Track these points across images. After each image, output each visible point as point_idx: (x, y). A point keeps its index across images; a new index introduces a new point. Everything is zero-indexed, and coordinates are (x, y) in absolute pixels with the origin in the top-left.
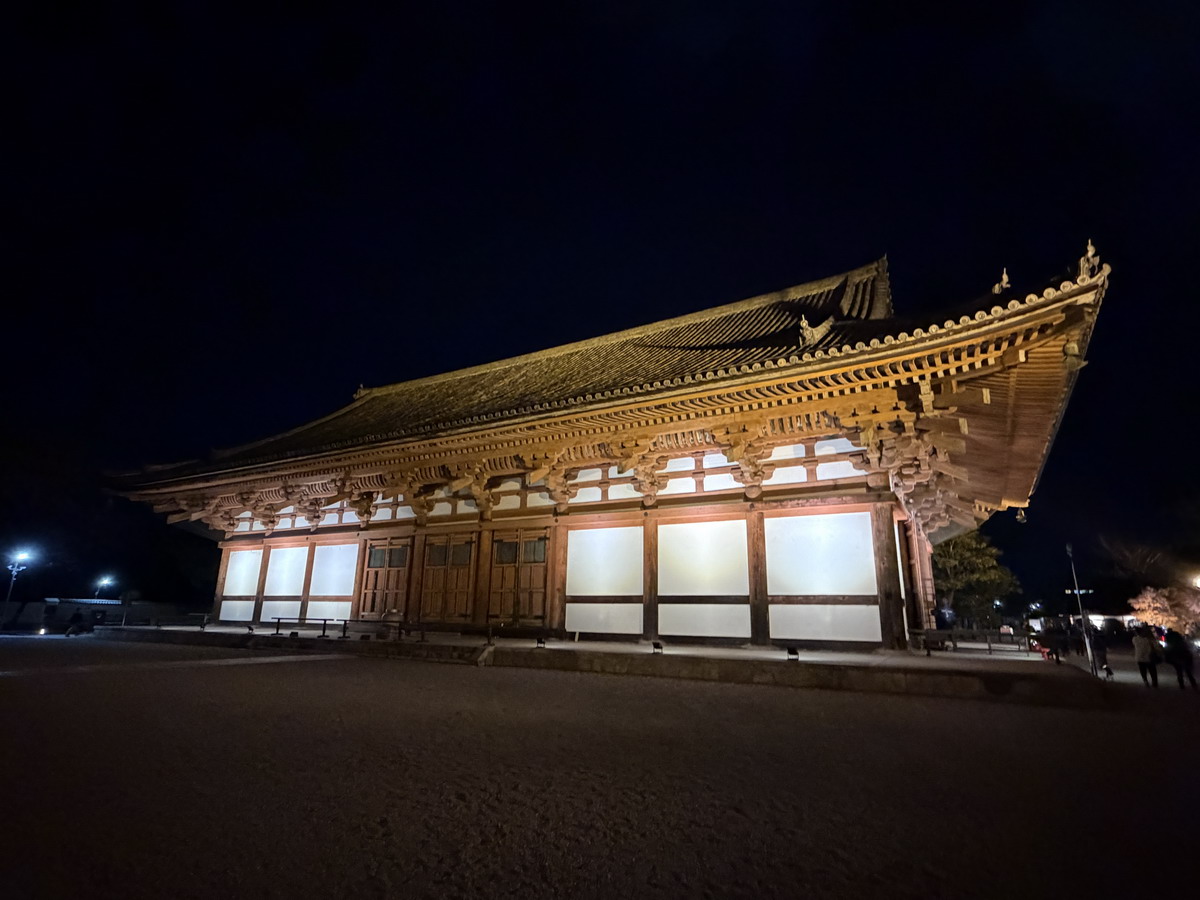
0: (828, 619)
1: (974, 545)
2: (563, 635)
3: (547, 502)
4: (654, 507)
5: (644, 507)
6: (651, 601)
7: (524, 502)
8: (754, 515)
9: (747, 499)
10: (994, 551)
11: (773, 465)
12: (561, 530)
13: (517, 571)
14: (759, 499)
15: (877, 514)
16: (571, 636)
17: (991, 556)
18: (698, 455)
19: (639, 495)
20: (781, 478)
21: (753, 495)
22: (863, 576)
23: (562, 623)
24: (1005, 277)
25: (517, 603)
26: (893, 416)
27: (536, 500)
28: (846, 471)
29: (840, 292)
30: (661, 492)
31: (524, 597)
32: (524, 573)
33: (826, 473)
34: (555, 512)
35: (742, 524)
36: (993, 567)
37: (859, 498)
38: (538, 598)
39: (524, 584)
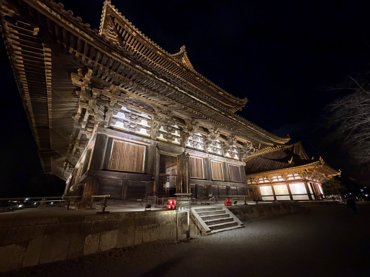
0: (301, 197)
1: (334, 181)
2: (262, 201)
3: (255, 183)
4: (272, 183)
5: (270, 183)
6: (275, 196)
7: (251, 183)
8: (287, 184)
9: (286, 182)
10: (339, 182)
11: (288, 177)
12: (258, 187)
13: (253, 193)
14: (287, 182)
15: (305, 183)
16: (264, 201)
17: (339, 183)
18: (277, 176)
19: (269, 182)
20: (290, 179)
21: (287, 181)
22: (304, 191)
23: (262, 199)
24: (313, 158)
25: (254, 197)
26: (304, 172)
27: (253, 183)
28: (299, 178)
29: (293, 147)
30: (272, 181)
31: (255, 196)
32: (254, 193)
33: (296, 178)
34: (257, 184)
35: (286, 185)
36: (340, 185)
37: (302, 181)
38: (257, 196)
39: (254, 194)
